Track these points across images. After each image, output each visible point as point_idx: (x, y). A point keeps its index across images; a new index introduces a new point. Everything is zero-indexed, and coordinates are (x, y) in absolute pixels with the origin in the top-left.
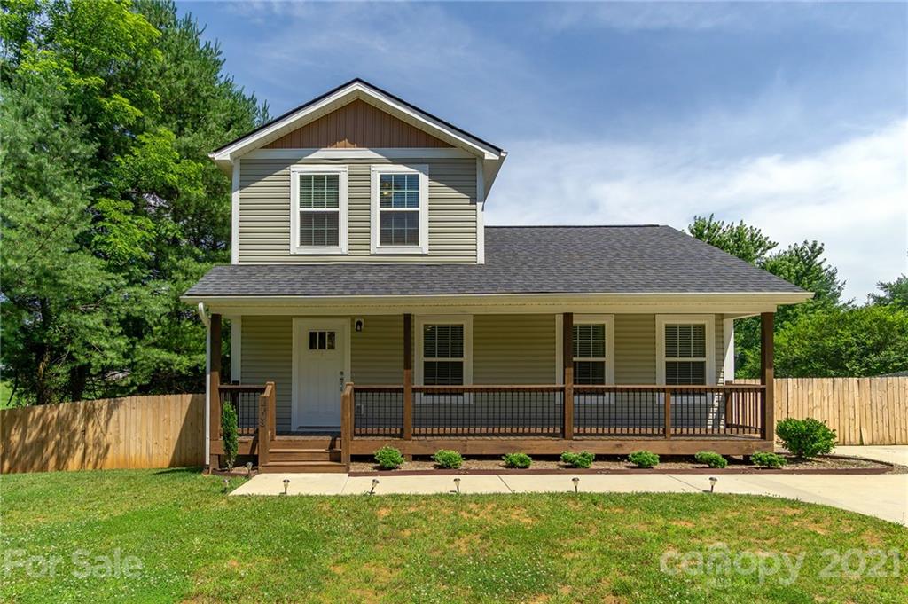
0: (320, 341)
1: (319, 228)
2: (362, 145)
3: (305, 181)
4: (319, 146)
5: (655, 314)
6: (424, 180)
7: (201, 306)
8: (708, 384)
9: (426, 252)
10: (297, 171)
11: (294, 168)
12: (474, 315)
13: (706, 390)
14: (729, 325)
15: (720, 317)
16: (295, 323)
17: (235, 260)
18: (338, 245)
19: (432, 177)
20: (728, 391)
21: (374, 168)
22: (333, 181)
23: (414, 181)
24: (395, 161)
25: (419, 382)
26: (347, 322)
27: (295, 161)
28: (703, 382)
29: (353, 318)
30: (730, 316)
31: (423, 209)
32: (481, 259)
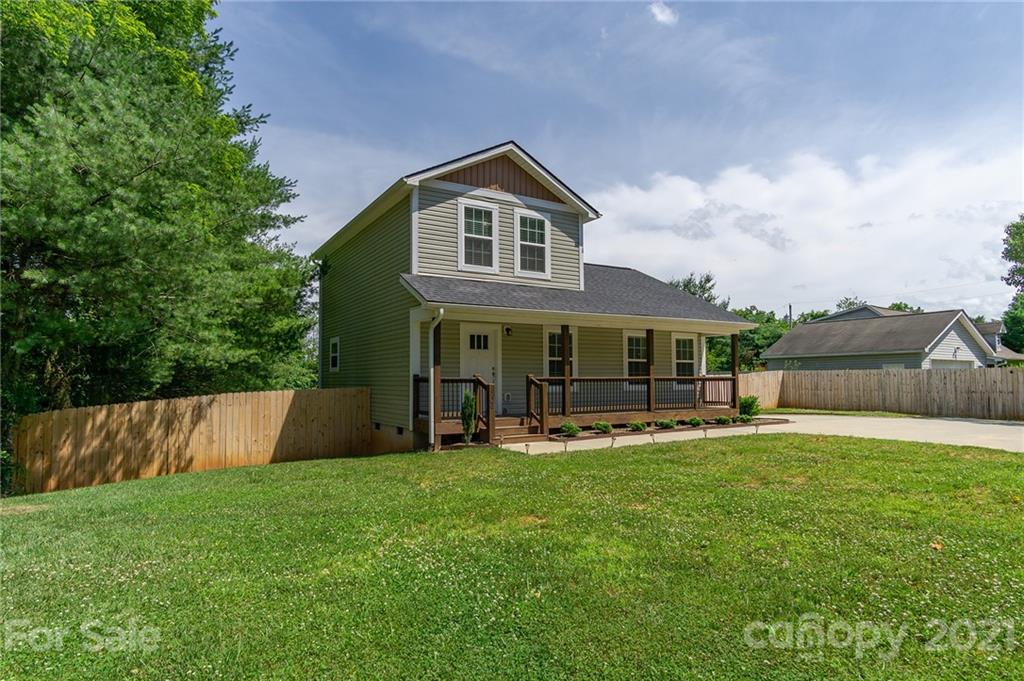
0: (479, 342)
1: (479, 251)
2: (508, 191)
3: (468, 211)
4: (478, 186)
5: (670, 332)
6: (548, 224)
7: (442, 311)
8: (695, 377)
9: (549, 278)
10: (463, 202)
11: (461, 200)
12: (579, 327)
13: (694, 380)
14: (703, 340)
15: (700, 335)
16: (462, 325)
17: (415, 271)
18: (491, 266)
19: (553, 224)
20: (704, 380)
21: (517, 210)
22: (489, 215)
23: (541, 225)
24: (529, 207)
25: (546, 375)
26: (499, 327)
27: (461, 195)
28: (692, 375)
29: (503, 324)
30: (705, 334)
31: (547, 245)
32: (582, 288)
